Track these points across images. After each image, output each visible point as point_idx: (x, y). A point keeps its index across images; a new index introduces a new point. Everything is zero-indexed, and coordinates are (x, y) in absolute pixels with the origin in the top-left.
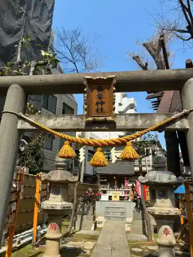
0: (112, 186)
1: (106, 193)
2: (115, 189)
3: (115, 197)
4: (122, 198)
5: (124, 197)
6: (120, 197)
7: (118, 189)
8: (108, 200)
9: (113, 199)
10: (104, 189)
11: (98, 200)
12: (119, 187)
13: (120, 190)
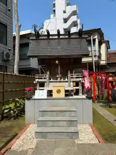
0: (53, 76)
1: (43, 86)
2: (59, 80)
3: (59, 91)
4: (68, 93)
5: (72, 91)
6: (66, 91)
7: (62, 80)
8: (46, 97)
9: (55, 95)
10: (40, 80)
11: (29, 99)
12: (64, 75)
13: (66, 80)
